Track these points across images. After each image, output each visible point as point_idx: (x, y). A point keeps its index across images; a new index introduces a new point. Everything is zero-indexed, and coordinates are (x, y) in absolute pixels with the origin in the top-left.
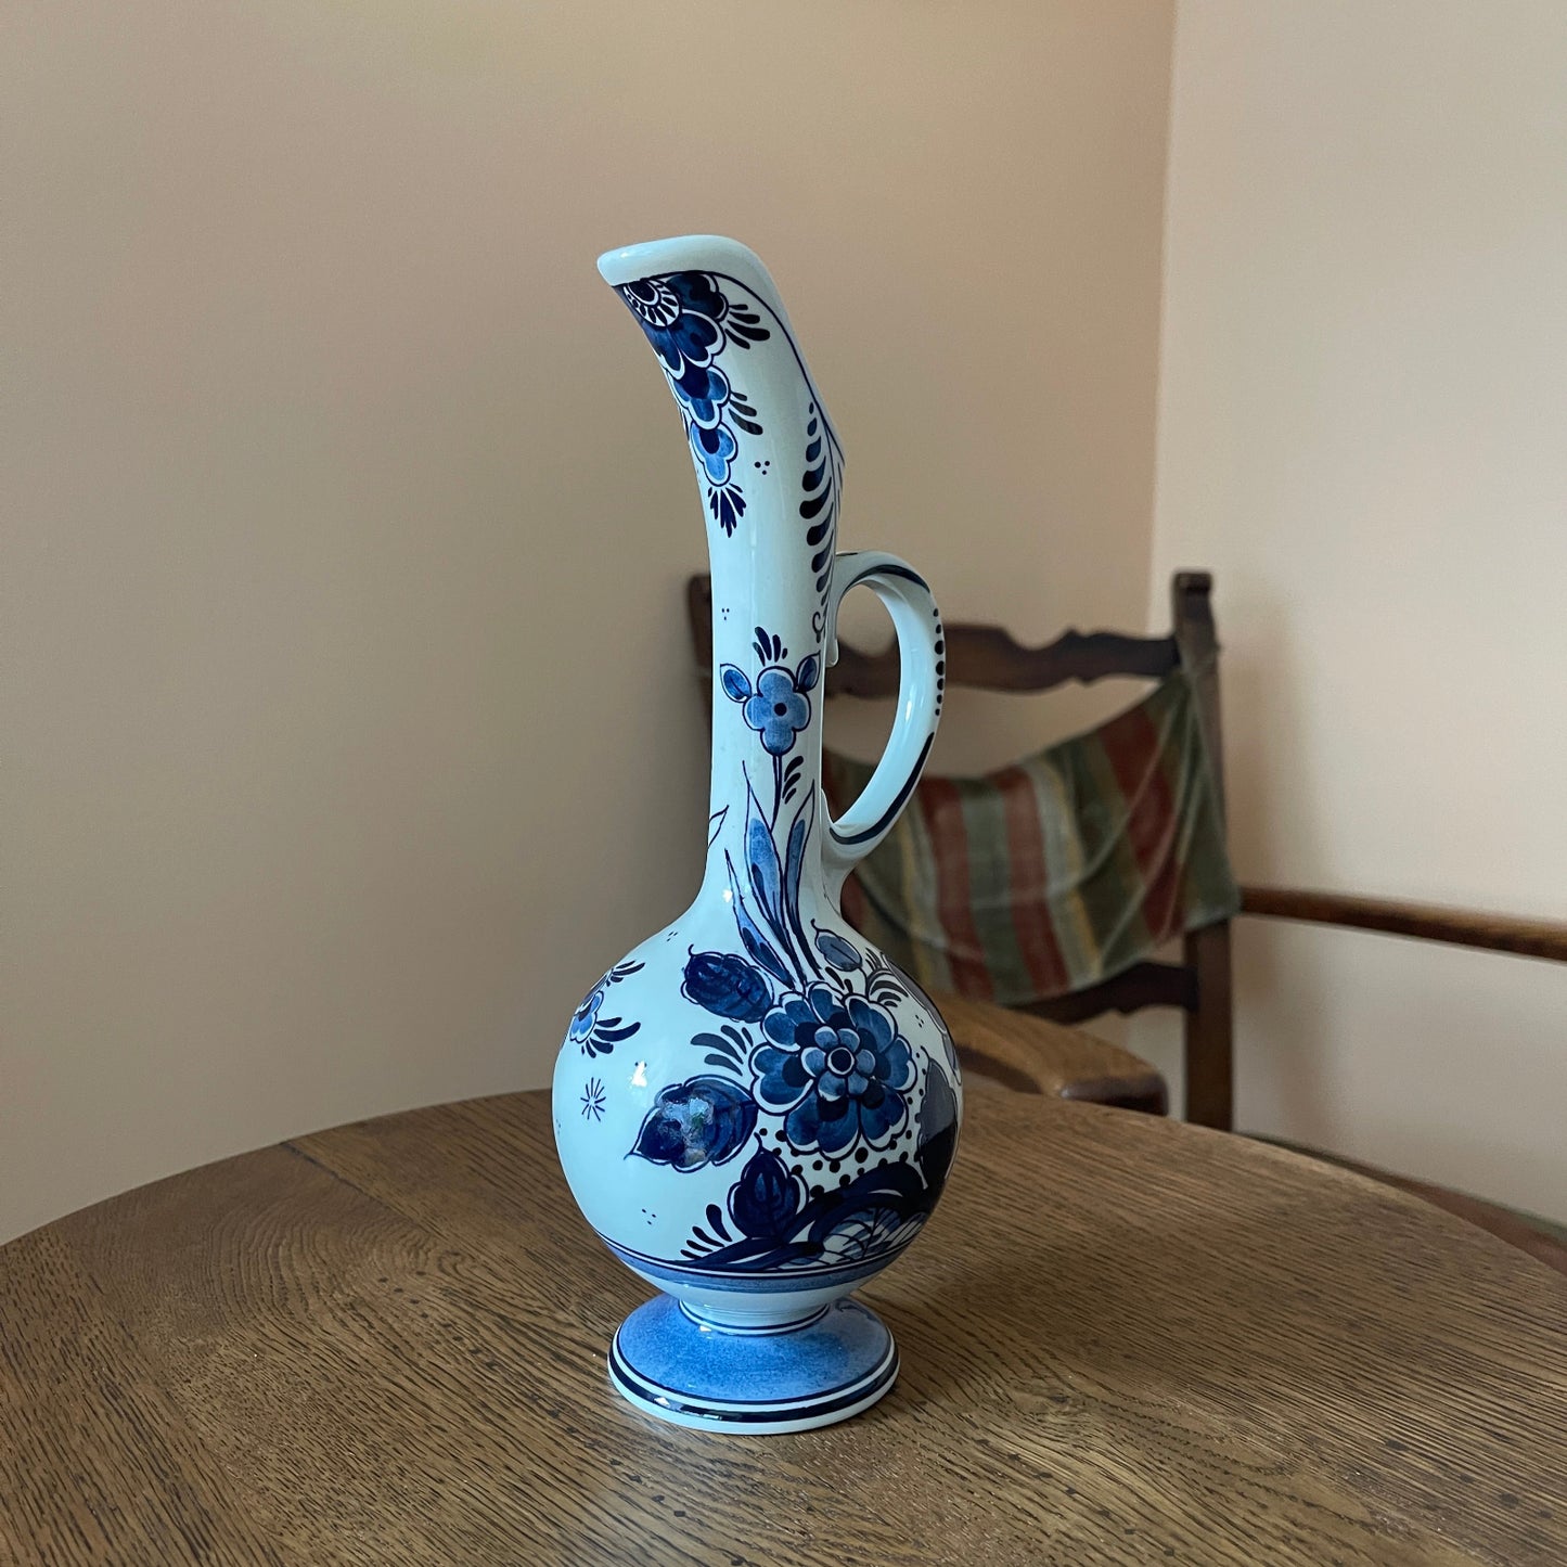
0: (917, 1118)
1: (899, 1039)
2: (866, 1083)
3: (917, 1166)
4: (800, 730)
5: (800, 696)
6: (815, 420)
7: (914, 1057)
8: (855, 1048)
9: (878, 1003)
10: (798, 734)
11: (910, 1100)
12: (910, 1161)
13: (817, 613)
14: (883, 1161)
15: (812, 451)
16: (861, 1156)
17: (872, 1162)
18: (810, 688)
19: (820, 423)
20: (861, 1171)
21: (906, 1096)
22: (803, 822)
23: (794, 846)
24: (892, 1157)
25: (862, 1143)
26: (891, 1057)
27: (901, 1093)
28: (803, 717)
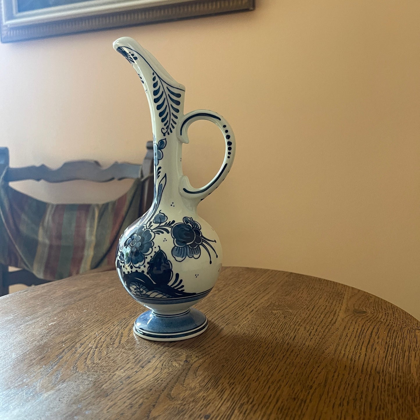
0: (148, 263)
1: (152, 242)
2: (136, 250)
3: (148, 276)
4: (160, 160)
5: (159, 151)
6: (155, 77)
7: (153, 248)
8: (138, 241)
9: (154, 232)
10: (159, 161)
11: (146, 258)
12: (145, 273)
13: (163, 128)
14: (137, 271)
15: (155, 85)
16: (132, 268)
17: (134, 270)
18: (162, 149)
19: (157, 78)
20: (131, 271)
21: (145, 256)
22: (162, 184)
23: (159, 191)
24: (140, 271)
25: (132, 264)
26: (146, 246)
27: (144, 255)
28: (161, 156)
